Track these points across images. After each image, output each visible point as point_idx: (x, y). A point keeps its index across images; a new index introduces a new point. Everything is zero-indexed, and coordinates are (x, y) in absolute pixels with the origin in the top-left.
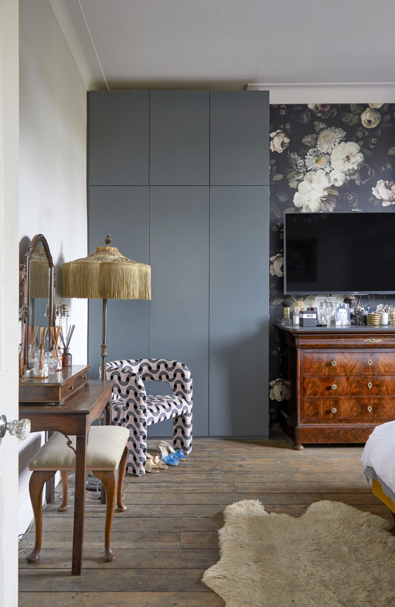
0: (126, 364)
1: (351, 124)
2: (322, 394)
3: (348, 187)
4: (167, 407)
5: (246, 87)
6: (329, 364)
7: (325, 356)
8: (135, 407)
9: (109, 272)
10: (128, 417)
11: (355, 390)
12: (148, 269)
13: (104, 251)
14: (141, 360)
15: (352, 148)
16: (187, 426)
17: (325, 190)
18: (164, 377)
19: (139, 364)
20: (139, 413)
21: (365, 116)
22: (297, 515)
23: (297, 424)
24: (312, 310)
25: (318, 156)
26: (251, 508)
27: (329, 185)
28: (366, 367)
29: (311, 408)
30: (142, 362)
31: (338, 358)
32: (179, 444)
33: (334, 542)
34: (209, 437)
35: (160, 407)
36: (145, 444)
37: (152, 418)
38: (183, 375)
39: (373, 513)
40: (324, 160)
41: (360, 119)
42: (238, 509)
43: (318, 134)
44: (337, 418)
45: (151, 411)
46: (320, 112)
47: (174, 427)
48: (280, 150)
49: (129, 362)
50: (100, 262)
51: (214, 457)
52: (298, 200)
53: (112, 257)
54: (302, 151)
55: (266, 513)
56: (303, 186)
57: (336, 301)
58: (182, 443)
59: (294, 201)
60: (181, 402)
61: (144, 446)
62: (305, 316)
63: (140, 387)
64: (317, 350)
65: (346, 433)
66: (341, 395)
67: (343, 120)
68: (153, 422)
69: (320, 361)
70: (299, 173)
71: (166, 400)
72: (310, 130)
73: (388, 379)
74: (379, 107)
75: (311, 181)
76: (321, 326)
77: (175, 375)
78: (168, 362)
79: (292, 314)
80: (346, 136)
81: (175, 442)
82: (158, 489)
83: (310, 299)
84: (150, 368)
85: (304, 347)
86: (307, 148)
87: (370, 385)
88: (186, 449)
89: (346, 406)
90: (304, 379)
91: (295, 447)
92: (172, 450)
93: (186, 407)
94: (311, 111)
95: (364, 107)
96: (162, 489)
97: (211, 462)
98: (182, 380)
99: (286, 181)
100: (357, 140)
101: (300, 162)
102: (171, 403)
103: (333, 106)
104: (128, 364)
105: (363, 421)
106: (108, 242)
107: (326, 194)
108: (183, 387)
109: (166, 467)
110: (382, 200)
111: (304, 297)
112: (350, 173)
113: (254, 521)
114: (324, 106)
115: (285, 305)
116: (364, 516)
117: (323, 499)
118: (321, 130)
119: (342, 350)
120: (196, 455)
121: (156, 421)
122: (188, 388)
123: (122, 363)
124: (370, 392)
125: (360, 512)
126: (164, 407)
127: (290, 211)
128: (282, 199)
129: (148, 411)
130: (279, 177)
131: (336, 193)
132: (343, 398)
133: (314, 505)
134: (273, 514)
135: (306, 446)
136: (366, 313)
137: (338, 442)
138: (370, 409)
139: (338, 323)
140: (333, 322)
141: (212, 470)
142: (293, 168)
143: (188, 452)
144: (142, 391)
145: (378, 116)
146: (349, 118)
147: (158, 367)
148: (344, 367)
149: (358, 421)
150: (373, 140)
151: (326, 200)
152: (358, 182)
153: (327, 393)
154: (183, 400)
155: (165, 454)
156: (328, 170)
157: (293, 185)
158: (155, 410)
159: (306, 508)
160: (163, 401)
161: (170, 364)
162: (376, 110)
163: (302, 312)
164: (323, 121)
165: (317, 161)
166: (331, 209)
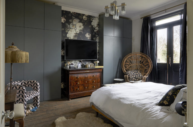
0: (16, 83)
1: (81, 18)
2: (75, 85)
3: (80, 34)
4: (32, 94)
5: (54, 4)
6: (77, 78)
7: (76, 76)
8: (22, 96)
9: (15, 54)
10: (19, 100)
11: (83, 84)
12: (28, 53)
13: (12, 47)
14: (22, 81)
15: (81, 24)
16: (38, 99)
17: (75, 34)
18: (30, 86)
19: (21, 82)
20: (24, 98)
21: (84, 17)
22: (74, 118)
23: (69, 94)
24: (72, 64)
25: (73, 25)
26: (62, 119)
27: (75, 33)
28: (85, 78)
29: (73, 89)
30: (22, 82)
31: (80, 76)
32: (35, 105)
33: (85, 123)
34: (44, 101)
35: (30, 95)
36: (26, 107)
37: (28, 99)
38: (37, 84)
39: (92, 113)
40: (74, 26)
41: (83, 18)
42: (59, 120)
43: (73, 19)
44: (79, 91)
45: (28, 96)
46: (74, 14)
47: (34, 100)
48: (63, 22)
49: (17, 82)
50: (11, 51)
51: (46, 106)
52: (68, 36)
53: (15, 49)
54: (69, 23)
55: (66, 119)
56: (69, 32)
57: (77, 62)
58: (36, 104)
59: (67, 36)
60: (36, 92)
61: (25, 108)
62: (71, 66)
63: (24, 90)
64: (74, 74)
65: (81, 94)
66: (80, 85)
67: (79, 17)
68: (28, 100)
69: (75, 77)
70: (68, 29)
71: (32, 92)
72: (71, 18)
73: (90, 80)
74: (87, 15)
75: (71, 31)
76: (75, 68)
77: (34, 85)
78: (31, 81)
79: (67, 65)
80: (80, 21)
81: (34, 104)
82: (31, 120)
83: (71, 61)
84: (25, 83)
85: (71, 74)
86: (70, 23)
87: (86, 82)
88: (37, 106)
89: (81, 88)
90: (71, 82)
91: (68, 100)
92: (33, 107)
93: (38, 94)
94: (71, 13)
95: (84, 15)
96: (33, 120)
97: (46, 108)
98: (36, 86)
99: (65, 30)
100: (82, 23)
101: (69, 26)
102: (33, 93)
103: (77, 13)
104: (17, 83)
105: (85, 91)
106: (13, 44)
107: (75, 35)
108: (37, 88)
109: (32, 113)
110: (88, 38)
111: (69, 61)
112: (80, 30)
113: (64, 122)
114: (74, 13)
115: (65, 63)
116: (90, 114)
117: (80, 112)
118: (74, 19)
119: (80, 74)
120: (41, 107)
121: (29, 99)
122: (39, 88)
123: (15, 82)
124: (86, 83)
125: (88, 113)
126: (31, 95)
127: (66, 38)
128: (64, 35)
129: (27, 97)
130: (63, 29)
131: (77, 35)
132: (80, 86)
133: (78, 114)
134: (68, 119)
135: (71, 99)
136: (85, 64)
137: (79, 97)
138: (86, 88)
139: (79, 67)
140: (77, 67)
141: (47, 110)
142: (67, 27)
143: (38, 107)
144: (25, 91)
145: (87, 17)
146: (80, 17)
147: (28, 83)
148: (80, 78)
149: (83, 91)
150: (86, 23)
151: (75, 36)
152: (82, 33)
153: (76, 85)
154: (37, 92)
155: (31, 109)
156: (75, 29)
157: (67, 32)
158: (29, 96)
159: (76, 115)
160: (31, 93)
161: (32, 81)
162: (86, 16)
163: (70, 65)
164: (74, 17)
165: (73, 26)
166: (76, 39)
